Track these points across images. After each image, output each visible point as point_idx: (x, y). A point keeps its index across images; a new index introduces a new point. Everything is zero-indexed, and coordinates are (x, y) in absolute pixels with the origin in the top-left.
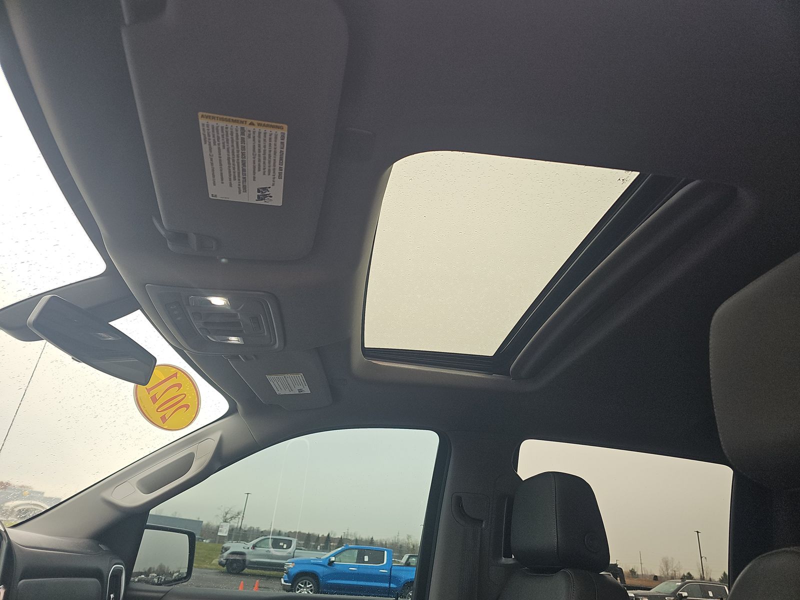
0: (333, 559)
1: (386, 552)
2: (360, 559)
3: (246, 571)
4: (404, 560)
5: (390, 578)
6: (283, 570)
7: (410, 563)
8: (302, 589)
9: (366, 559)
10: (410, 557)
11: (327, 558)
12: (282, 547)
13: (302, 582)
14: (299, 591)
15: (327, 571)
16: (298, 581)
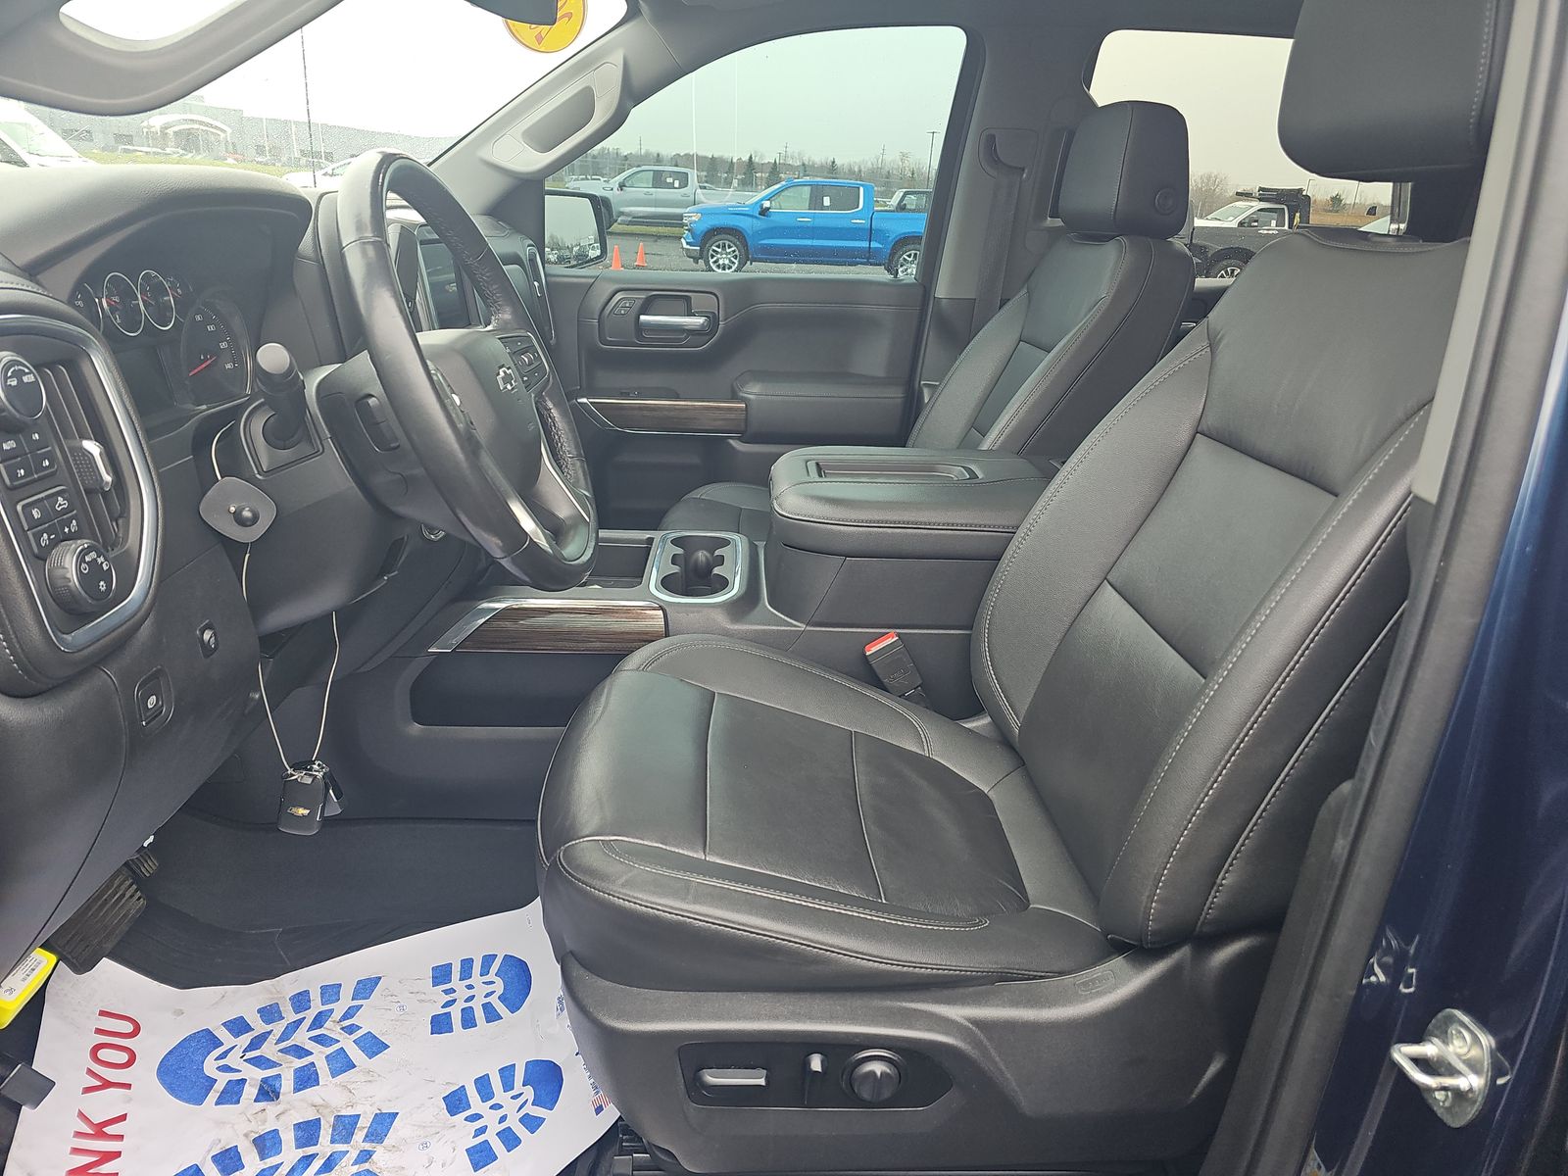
0: (767, 204)
1: (862, 189)
2: (815, 202)
4: (895, 200)
5: (870, 233)
6: (682, 225)
7: (905, 205)
8: (719, 256)
9: (827, 201)
10: (906, 194)
11: (756, 203)
12: (671, 186)
13: (717, 244)
14: (715, 259)
15: (760, 224)
16: (710, 242)
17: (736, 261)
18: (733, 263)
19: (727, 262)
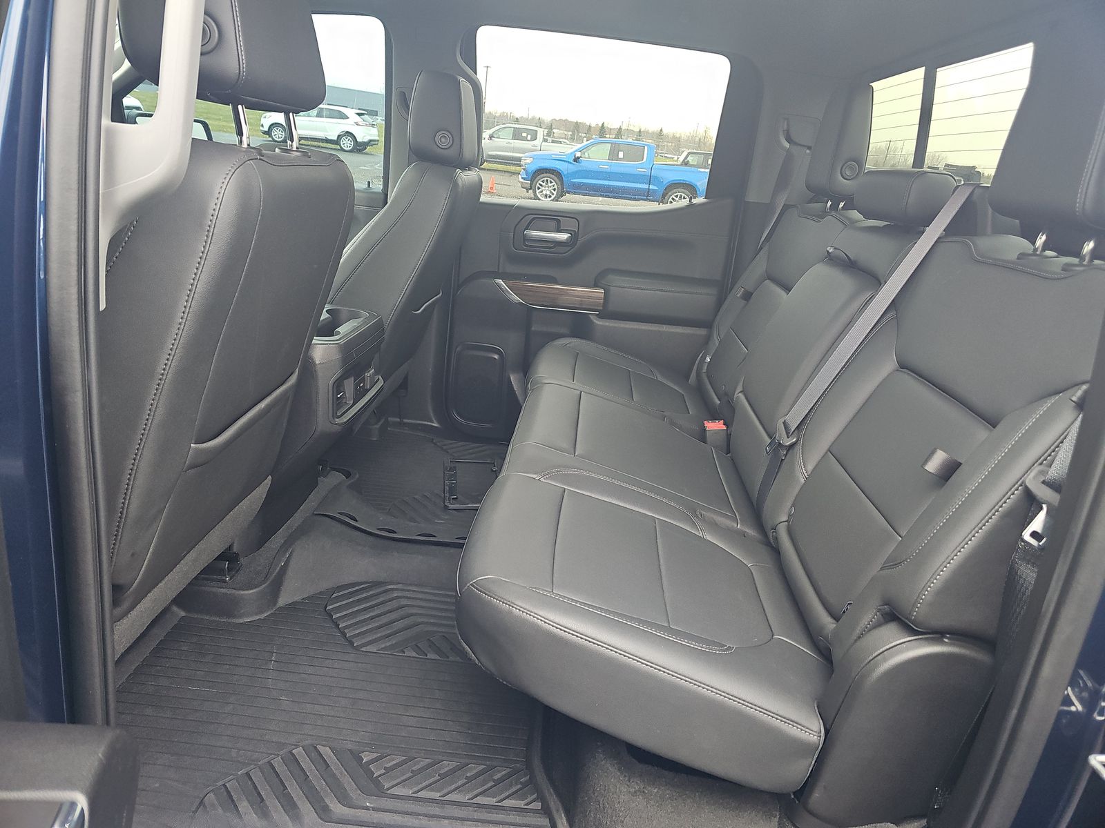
0: (578, 154)
1: (646, 147)
2: (613, 155)
3: (485, 165)
4: (682, 158)
5: (650, 179)
6: (520, 165)
7: (688, 162)
8: (543, 188)
9: (621, 155)
10: (689, 153)
11: (572, 153)
12: (525, 139)
14: (540, 190)
15: (573, 168)
16: (538, 178)
17: (555, 193)
18: (553, 194)
19: (548, 193)
